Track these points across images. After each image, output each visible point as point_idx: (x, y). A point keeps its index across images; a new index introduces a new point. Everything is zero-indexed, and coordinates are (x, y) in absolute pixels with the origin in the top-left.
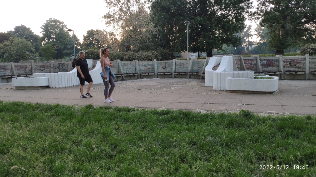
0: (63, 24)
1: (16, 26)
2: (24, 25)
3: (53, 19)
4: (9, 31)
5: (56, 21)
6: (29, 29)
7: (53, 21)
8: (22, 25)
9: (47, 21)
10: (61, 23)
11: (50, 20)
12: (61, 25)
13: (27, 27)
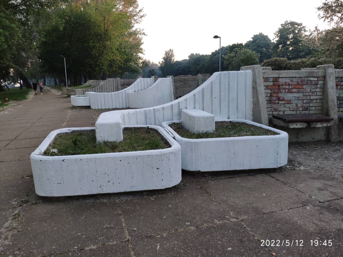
0: (302, 26)
1: (254, 35)
2: (262, 33)
3: (289, 22)
4: (248, 41)
5: (293, 24)
6: (267, 36)
7: (289, 23)
8: (260, 33)
9: (282, 25)
10: (299, 25)
11: (285, 23)
12: (299, 27)
13: (265, 35)
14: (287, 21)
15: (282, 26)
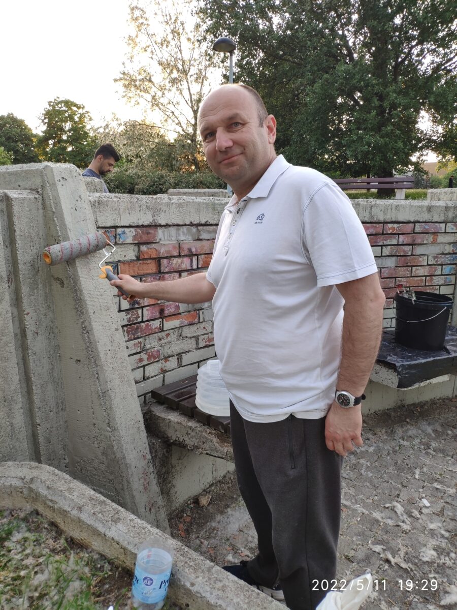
3: (62, 99)
5: (68, 103)
7: (62, 102)
9: (49, 103)
10: (79, 108)
12: (80, 111)
14: (58, 98)
15: (50, 105)
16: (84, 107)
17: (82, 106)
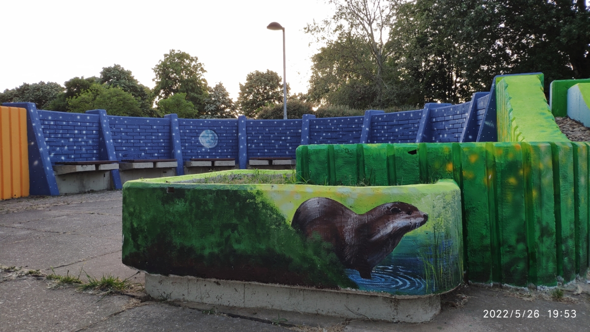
1: (103, 68)
2: (119, 66)
3: (176, 52)
5: (183, 56)
6: (129, 73)
7: (177, 55)
8: (117, 64)
10: (192, 60)
11: (171, 52)
12: (193, 63)
13: (126, 69)
14: (173, 51)
16: (197, 59)
17: (195, 59)
